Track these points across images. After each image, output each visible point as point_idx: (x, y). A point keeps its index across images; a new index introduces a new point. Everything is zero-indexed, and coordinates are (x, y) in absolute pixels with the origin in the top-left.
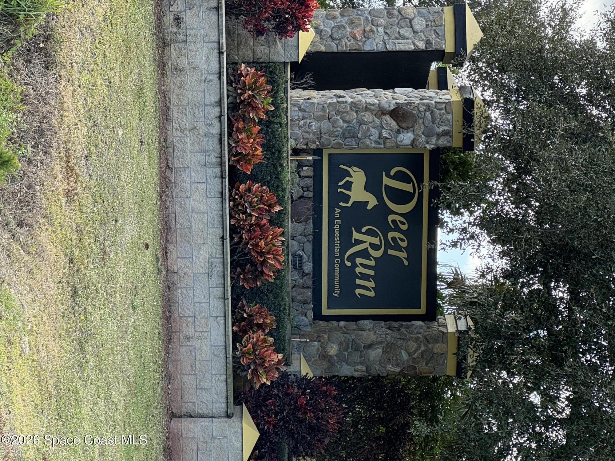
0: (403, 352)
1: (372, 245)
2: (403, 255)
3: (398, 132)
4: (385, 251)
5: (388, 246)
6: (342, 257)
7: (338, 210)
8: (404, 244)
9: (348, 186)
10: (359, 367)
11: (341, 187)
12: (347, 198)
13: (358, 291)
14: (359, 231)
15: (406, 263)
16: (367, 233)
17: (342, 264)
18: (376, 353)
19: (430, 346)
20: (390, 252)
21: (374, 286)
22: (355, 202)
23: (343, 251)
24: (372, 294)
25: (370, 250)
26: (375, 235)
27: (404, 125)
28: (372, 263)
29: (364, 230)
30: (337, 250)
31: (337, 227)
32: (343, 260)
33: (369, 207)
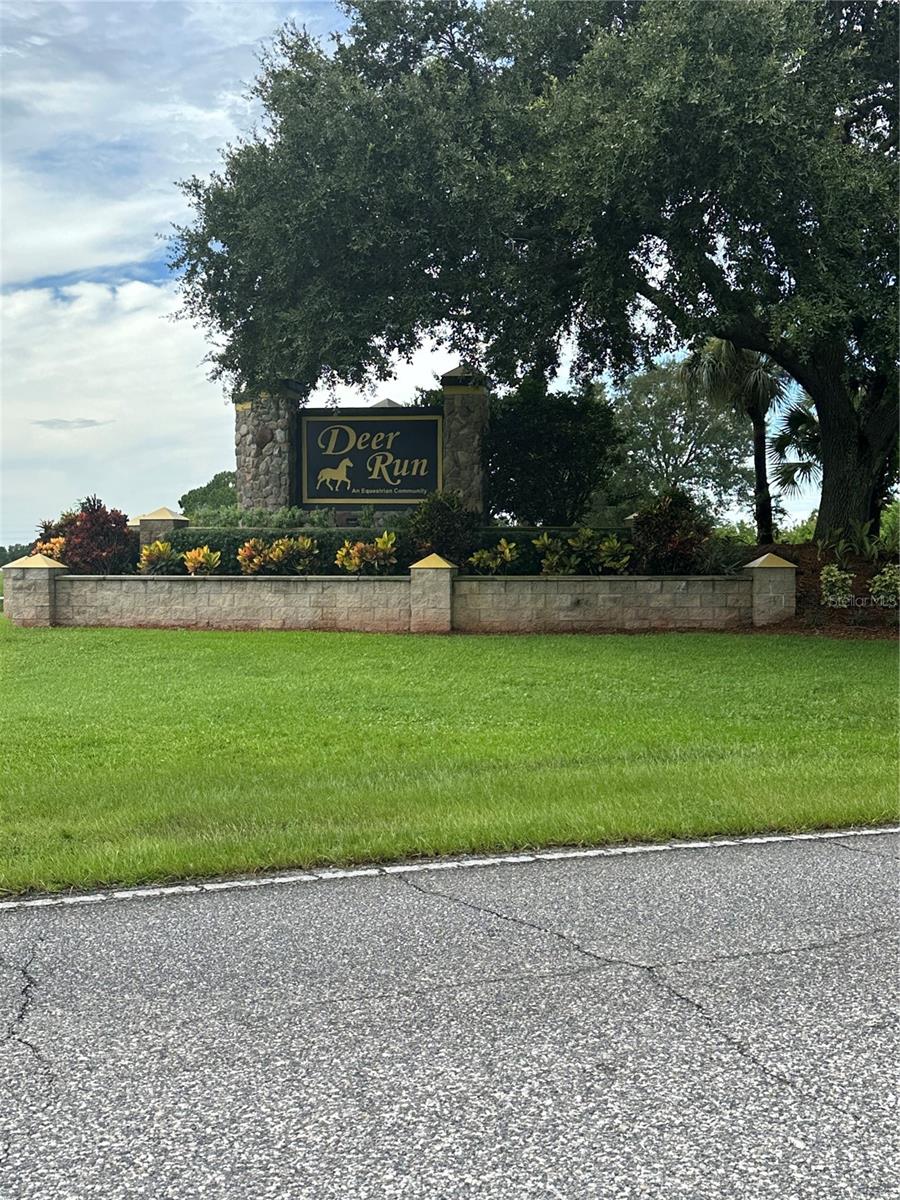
1: (383, 462)
6: (392, 487)
9: (334, 482)
12: (344, 484)
18: (462, 457)
20: (389, 447)
22: (347, 477)
25: (388, 463)
26: (374, 460)
29: (370, 470)
32: (395, 487)
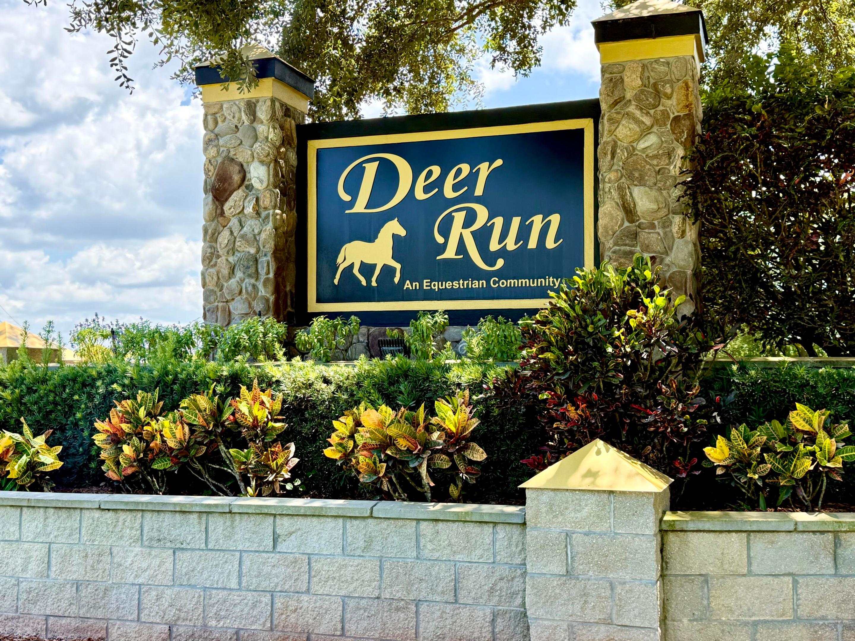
0: (642, 145)
2: (484, 169)
3: (250, 188)
4: (478, 200)
5: (469, 197)
7: (408, 285)
8: (466, 168)
10: (675, 229)
11: (369, 281)
13: (550, 244)
14: (443, 248)
15: (499, 162)
16: (445, 232)
17: (501, 274)
19: (629, 95)
21: (541, 216)
23: (478, 274)
24: (555, 219)
27: (236, 178)
28: (499, 221)
30: (476, 284)
31: (436, 286)
33: (402, 232)
